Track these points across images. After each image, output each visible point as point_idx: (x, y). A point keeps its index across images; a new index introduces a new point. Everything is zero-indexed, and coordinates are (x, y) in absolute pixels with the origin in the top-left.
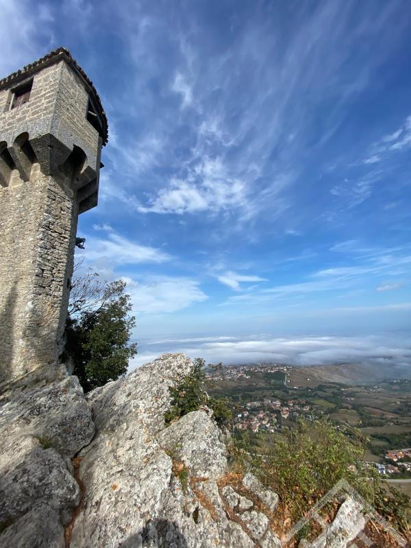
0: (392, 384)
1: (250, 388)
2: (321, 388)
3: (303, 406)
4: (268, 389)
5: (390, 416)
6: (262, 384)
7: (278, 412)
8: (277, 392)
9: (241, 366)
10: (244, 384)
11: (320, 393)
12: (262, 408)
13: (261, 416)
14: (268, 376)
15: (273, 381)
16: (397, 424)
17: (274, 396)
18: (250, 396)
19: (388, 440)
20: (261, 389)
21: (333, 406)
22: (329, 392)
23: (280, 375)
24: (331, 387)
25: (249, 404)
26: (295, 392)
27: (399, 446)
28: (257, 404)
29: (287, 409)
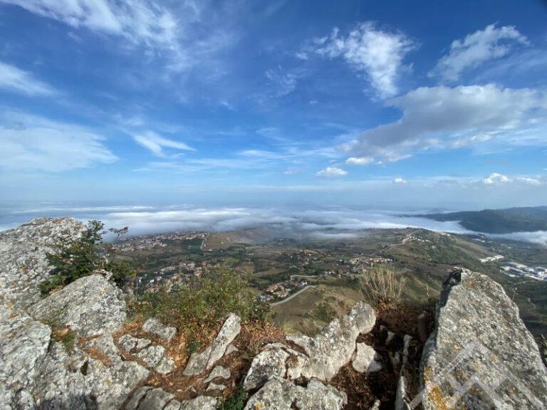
0: (279, 241)
1: (166, 256)
2: (231, 249)
3: (214, 264)
4: (184, 254)
5: (273, 263)
6: (179, 250)
7: (192, 272)
8: (193, 256)
9: (157, 235)
10: (159, 252)
11: (229, 252)
12: (177, 271)
13: (175, 278)
14: (185, 243)
15: (190, 247)
16: (277, 268)
17: (189, 259)
18: (165, 263)
19: (270, 279)
20: (177, 254)
21: (237, 261)
22: (237, 250)
23: (197, 241)
24: (237, 247)
25: (163, 270)
26: (209, 254)
27: (275, 282)
28: (171, 268)
29: (201, 268)
